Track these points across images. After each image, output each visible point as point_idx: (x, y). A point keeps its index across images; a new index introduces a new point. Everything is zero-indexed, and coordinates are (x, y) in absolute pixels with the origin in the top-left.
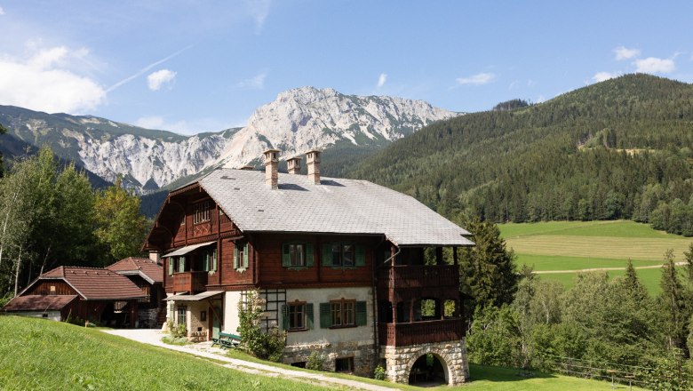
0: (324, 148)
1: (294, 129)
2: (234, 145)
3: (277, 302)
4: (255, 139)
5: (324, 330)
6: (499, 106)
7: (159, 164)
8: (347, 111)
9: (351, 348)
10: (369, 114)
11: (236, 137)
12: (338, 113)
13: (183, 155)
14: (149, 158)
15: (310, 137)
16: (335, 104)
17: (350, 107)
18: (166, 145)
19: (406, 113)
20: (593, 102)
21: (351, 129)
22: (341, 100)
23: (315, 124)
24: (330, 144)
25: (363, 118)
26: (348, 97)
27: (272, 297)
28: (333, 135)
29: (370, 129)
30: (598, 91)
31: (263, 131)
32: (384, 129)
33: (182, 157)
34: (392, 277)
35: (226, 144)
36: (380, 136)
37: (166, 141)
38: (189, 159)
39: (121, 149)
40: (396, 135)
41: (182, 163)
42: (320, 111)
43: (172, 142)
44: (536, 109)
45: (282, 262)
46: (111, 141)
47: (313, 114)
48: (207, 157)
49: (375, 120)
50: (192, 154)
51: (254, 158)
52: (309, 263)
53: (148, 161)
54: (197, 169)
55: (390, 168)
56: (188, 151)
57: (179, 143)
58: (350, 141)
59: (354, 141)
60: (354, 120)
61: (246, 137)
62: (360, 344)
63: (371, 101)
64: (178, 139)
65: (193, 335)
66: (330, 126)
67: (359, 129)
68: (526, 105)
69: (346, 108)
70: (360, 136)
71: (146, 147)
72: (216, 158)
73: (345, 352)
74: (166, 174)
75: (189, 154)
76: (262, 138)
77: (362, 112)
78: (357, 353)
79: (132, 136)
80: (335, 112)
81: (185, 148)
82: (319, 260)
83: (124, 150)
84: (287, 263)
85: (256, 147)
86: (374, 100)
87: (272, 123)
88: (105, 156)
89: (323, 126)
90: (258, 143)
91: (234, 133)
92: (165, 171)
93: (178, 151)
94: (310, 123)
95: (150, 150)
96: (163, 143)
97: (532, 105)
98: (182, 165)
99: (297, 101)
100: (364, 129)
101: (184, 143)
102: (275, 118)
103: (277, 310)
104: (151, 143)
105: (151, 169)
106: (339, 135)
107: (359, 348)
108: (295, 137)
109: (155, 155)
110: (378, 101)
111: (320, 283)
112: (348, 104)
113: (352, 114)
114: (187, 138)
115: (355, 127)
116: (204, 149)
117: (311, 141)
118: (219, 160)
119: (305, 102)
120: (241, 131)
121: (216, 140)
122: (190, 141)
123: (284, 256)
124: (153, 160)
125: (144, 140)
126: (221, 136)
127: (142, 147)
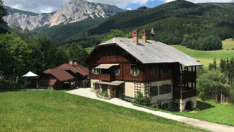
0: (84, 20)
1: (74, 13)
2: (54, 17)
3: (149, 86)
4: (61, 16)
5: (160, 95)
6: (138, 8)
7: (29, 23)
8: (91, 8)
9: (167, 100)
10: (98, 9)
11: (55, 15)
12: (88, 9)
13: (37, 20)
14: (25, 21)
15: (79, 16)
16: (87, 5)
17: (92, 6)
18: (31, 16)
19: (110, 9)
20: (168, 8)
21: (92, 14)
22: (89, 4)
23: (81, 12)
24: (86, 19)
25: (96, 10)
26: (91, 3)
27: (147, 85)
28: (87, 15)
29: (98, 14)
30: (169, 5)
31: (64, 13)
32: (103, 15)
33: (37, 21)
34: (181, 77)
35: (51, 17)
36: (101, 17)
37: (31, 15)
38: (39, 21)
39: (15, 18)
40: (106, 16)
41: (37, 23)
42: (82, 7)
43: (33, 16)
44: (150, 10)
45: (150, 73)
46: (12, 14)
47: (80, 8)
48: (45, 21)
49: (100, 11)
50: (40, 20)
51: (61, 22)
52: (157, 73)
53: (25, 22)
54: (42, 25)
55: (106, 27)
56: (39, 19)
57: (35, 16)
58: (92, 18)
59: (93, 18)
60: (93, 11)
61: (58, 15)
62: (169, 99)
63: (98, 5)
64: (35, 15)
65: (111, 96)
66: (85, 13)
67: (95, 14)
68: (147, 8)
69: (91, 7)
70: (95, 16)
71: (24, 17)
72: (48, 22)
73: (166, 102)
74: (31, 26)
75: (39, 20)
76: (63, 16)
77: (96, 8)
78: (168, 102)
79: (19, 13)
80: (87, 8)
81: (37, 18)
82: (160, 71)
83: (16, 18)
84: (151, 73)
85: (62, 19)
86: (99, 5)
87: (66, 11)
88: (10, 20)
89: (83, 12)
90: (62, 17)
91: (54, 13)
92: (31, 25)
93: (35, 19)
94: (79, 11)
95: (25, 18)
96: (30, 16)
97: (149, 8)
98: (36, 24)
99: (75, 4)
100: (96, 14)
101: (37, 16)
102: (67, 9)
103: (149, 90)
104: (26, 16)
105: (26, 25)
106: (89, 15)
107: (169, 100)
108: (74, 16)
109: (27, 20)
110: (101, 5)
111: (160, 79)
112: (91, 5)
113: (93, 9)
114: (38, 14)
115: (93, 13)
116: (44, 18)
117: (80, 17)
118: (49, 22)
119: (77, 4)
120: (56, 13)
121: (48, 15)
122: (39, 16)
123: (151, 71)
124: (27, 21)
125: (23, 15)
126: (50, 14)
127: (22, 17)
